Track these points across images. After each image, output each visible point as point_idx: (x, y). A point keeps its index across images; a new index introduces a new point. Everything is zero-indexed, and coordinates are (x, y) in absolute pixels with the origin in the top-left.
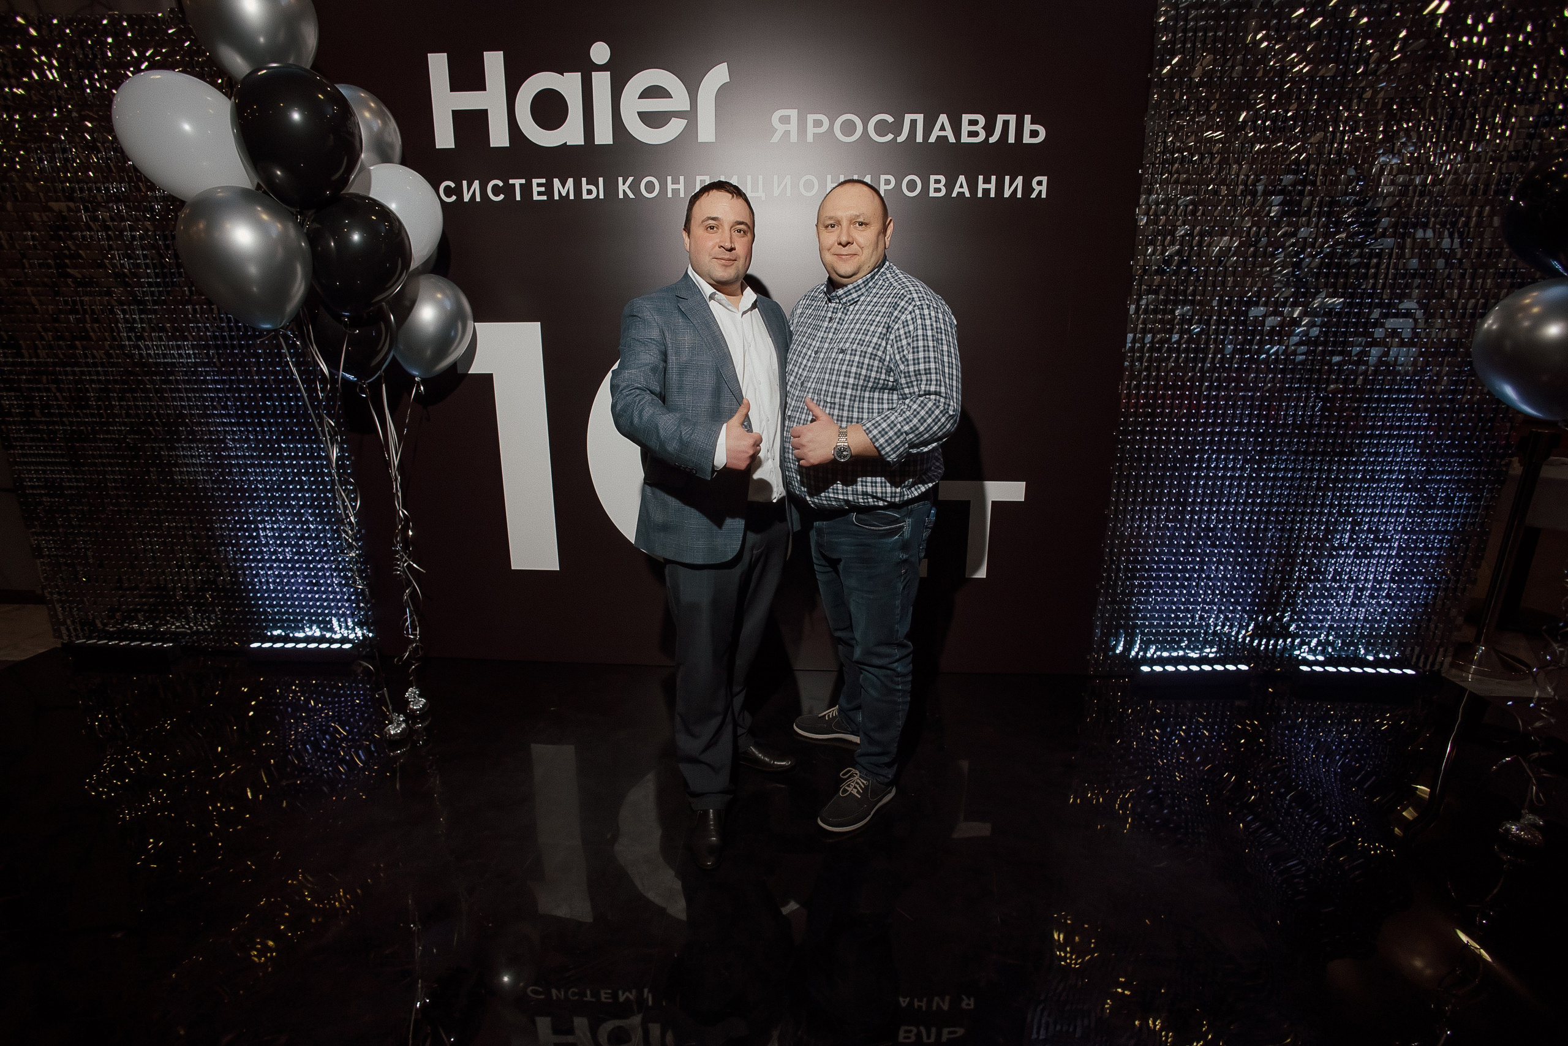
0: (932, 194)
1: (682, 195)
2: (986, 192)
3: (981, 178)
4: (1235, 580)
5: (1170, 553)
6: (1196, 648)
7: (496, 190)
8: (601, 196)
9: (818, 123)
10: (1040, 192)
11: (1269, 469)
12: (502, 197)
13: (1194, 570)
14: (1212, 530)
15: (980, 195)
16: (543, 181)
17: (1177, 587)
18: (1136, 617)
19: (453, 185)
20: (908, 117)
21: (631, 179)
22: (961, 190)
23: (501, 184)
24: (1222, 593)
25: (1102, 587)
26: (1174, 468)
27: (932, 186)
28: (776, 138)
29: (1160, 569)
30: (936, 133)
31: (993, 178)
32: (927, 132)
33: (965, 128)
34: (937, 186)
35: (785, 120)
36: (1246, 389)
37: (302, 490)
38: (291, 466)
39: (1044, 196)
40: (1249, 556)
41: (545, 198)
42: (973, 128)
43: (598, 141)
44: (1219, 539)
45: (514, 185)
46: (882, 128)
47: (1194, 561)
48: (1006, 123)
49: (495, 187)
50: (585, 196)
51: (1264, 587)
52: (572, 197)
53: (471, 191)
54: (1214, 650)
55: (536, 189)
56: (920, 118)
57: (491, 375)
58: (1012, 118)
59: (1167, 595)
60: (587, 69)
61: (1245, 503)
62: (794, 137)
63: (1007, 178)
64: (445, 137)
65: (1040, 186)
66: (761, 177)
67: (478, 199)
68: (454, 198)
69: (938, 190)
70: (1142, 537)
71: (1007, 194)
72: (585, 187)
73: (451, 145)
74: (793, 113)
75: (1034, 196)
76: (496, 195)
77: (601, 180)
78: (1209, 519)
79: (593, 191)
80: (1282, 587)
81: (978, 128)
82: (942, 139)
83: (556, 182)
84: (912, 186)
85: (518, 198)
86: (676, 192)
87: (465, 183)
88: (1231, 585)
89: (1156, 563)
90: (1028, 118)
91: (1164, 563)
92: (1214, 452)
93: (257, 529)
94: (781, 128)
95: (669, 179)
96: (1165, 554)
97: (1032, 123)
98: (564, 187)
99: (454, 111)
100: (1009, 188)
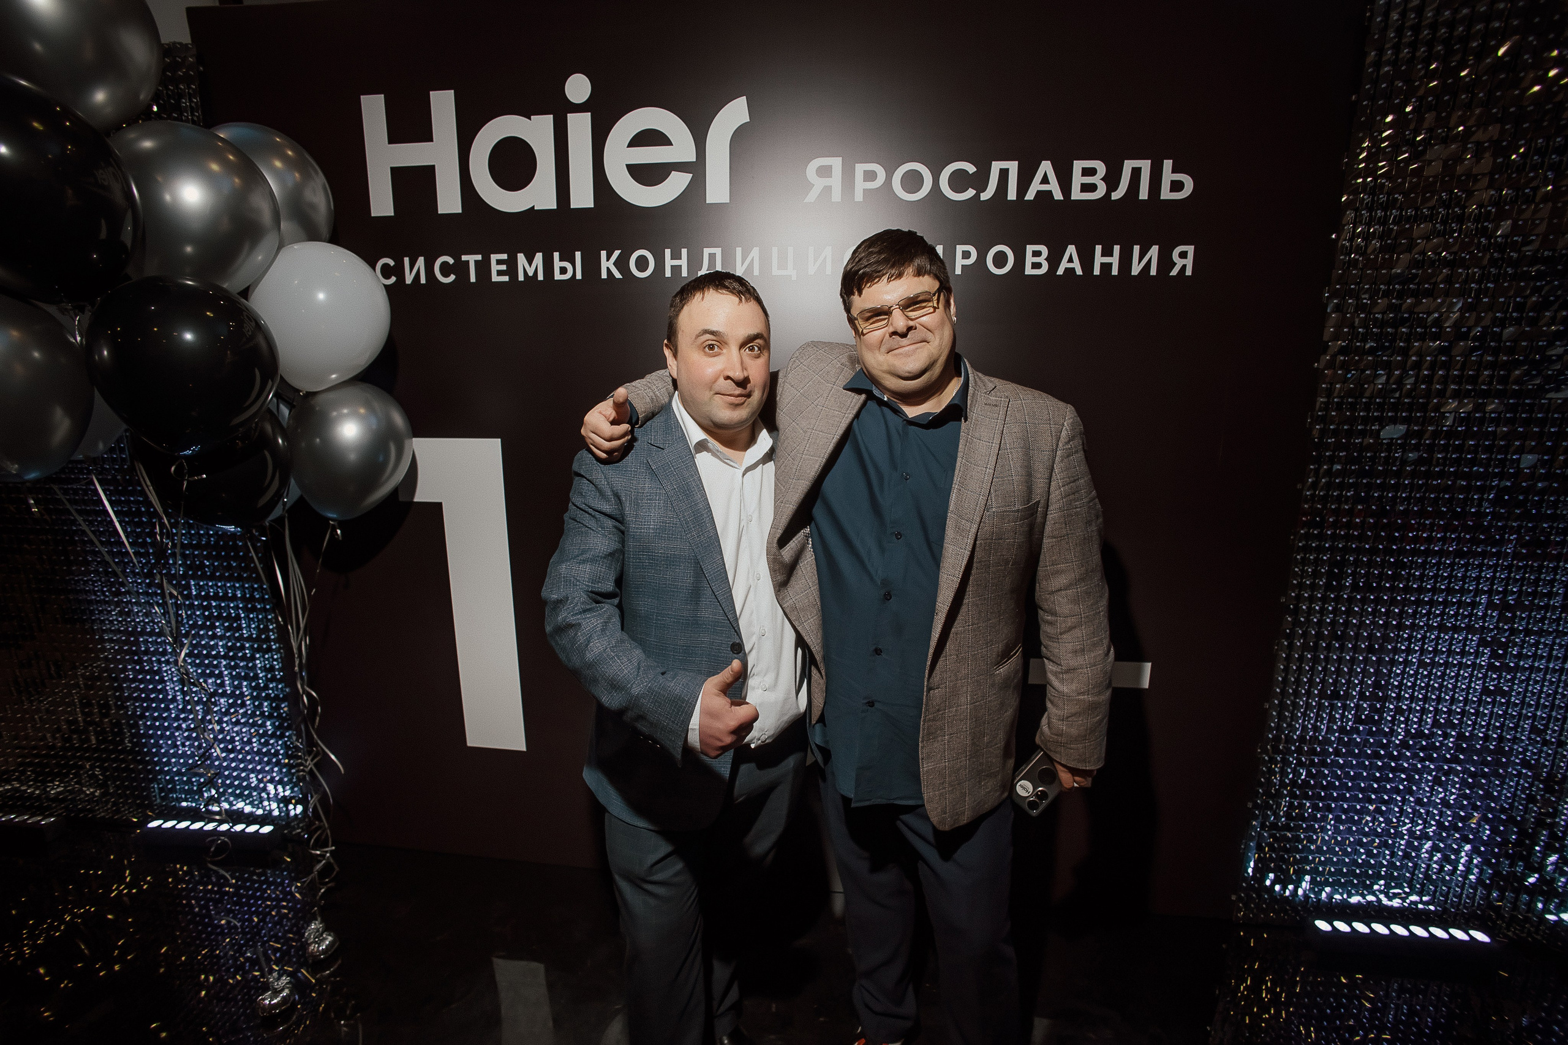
0: (1029, 271)
1: (684, 273)
2: (1106, 267)
3: (1098, 249)
4: (1463, 807)
5: (1361, 765)
6: (1398, 896)
7: (446, 269)
8: (579, 276)
9: (870, 176)
10: (1184, 267)
11: (1520, 656)
12: (452, 277)
13: (1397, 791)
14: (1427, 737)
15: (1097, 271)
16: (504, 256)
17: (1369, 814)
19: (392, 263)
20: (996, 166)
21: (617, 253)
22: (1070, 265)
23: (451, 261)
24: (1440, 825)
25: (1256, 806)
26: (1370, 649)
27: (1030, 259)
28: (812, 196)
29: (1344, 786)
30: (1035, 187)
31: (1117, 249)
32: (1023, 187)
33: (1078, 180)
34: (1036, 260)
35: (825, 171)
36: (1490, 542)
37: (214, 637)
38: (200, 607)
39: (1189, 272)
40: (1485, 775)
41: (506, 279)
42: (1088, 180)
43: (574, 205)
44: (1437, 750)
45: (468, 262)
46: (959, 181)
47: (1396, 779)
48: (1136, 173)
49: (444, 265)
50: (558, 276)
51: (1511, 820)
52: (541, 277)
53: (415, 270)
54: (1425, 899)
55: (495, 268)
56: (1013, 166)
57: (440, 504)
58: (1145, 165)
59: (1355, 823)
60: (561, 109)
61: (1480, 702)
62: (837, 195)
63: (1137, 249)
64: (382, 202)
65: (1184, 258)
66: (790, 250)
67: (423, 281)
68: (394, 279)
69: (1037, 266)
70: (1319, 743)
71: (1136, 270)
72: (558, 264)
73: (390, 212)
74: (836, 163)
75: (1174, 272)
76: (445, 274)
77: (578, 255)
78: (1421, 722)
79: (567, 270)
81: (1096, 180)
82: (1044, 196)
83: (521, 258)
84: (1000, 259)
85: (473, 279)
86: (676, 269)
87: (406, 260)
88: (1455, 816)
90: (1168, 164)
91: (1350, 778)
92: (1431, 628)
93: (162, 681)
94: (819, 183)
95: (668, 252)
96: (1352, 767)
97: (1173, 172)
98: (530, 264)
99: (392, 169)
100: (1139, 262)
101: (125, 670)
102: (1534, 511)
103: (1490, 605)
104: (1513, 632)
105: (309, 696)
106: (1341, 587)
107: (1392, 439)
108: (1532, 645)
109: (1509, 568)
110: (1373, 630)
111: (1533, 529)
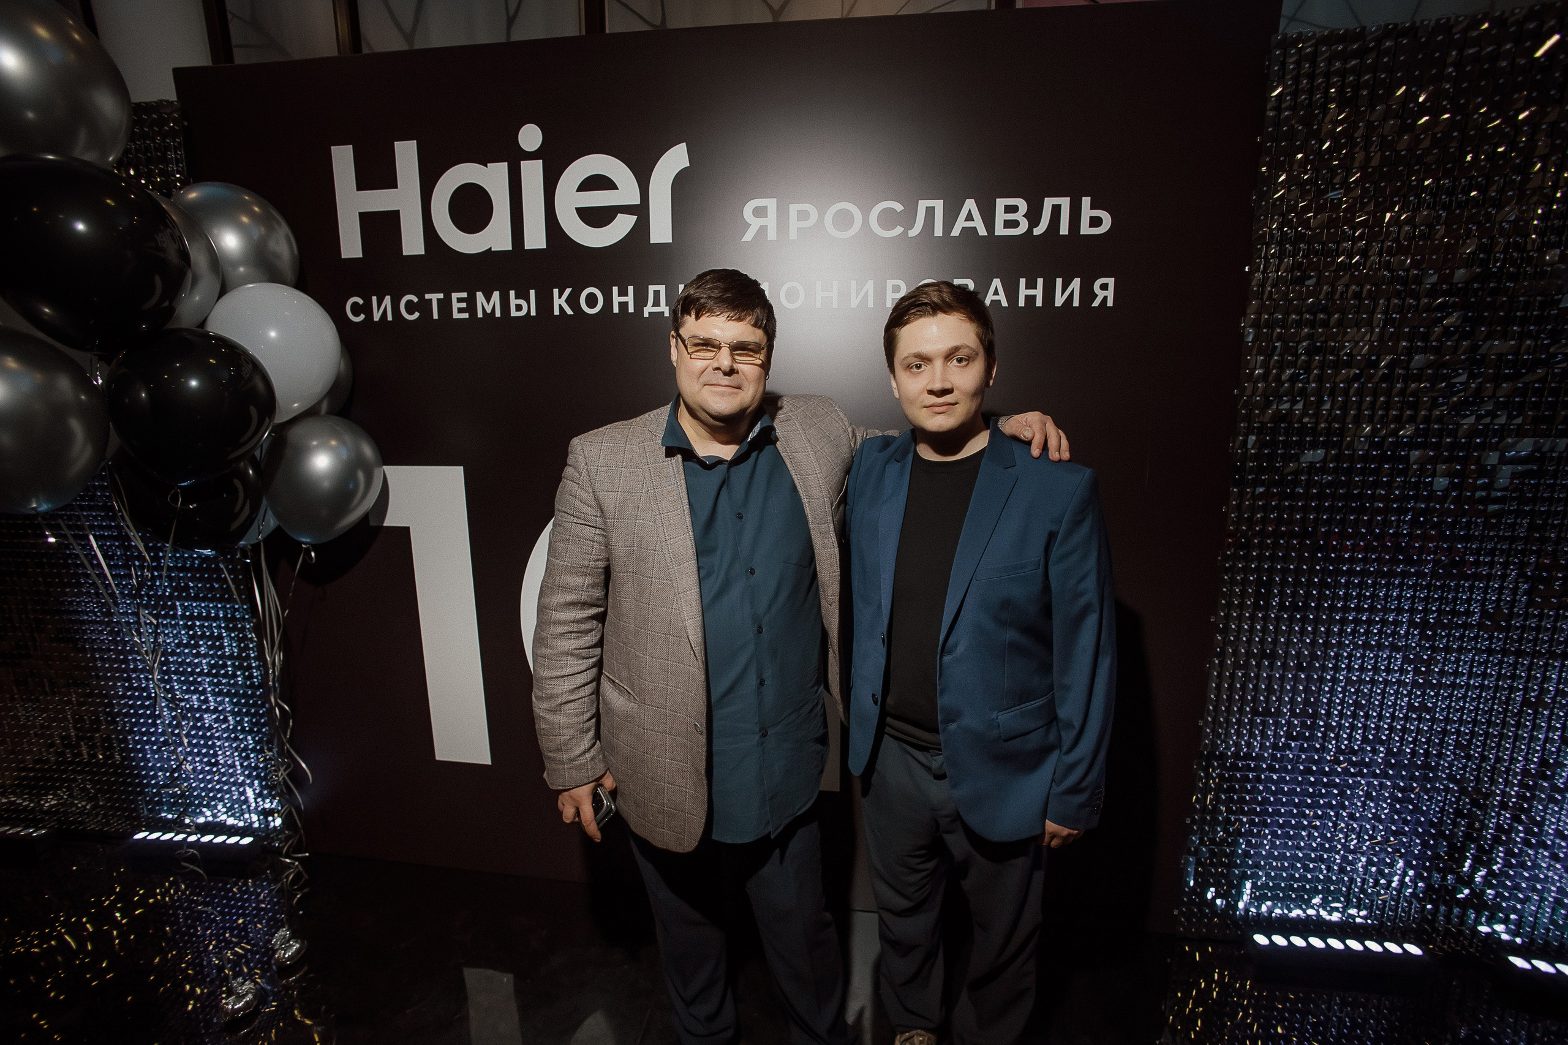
1: (631, 311)
2: (1031, 299)
3: (1023, 281)
4: (1394, 822)
5: (1294, 781)
6: (1337, 909)
7: (411, 307)
8: (533, 313)
9: (803, 215)
10: (1105, 298)
11: (1442, 673)
12: (417, 315)
13: (1332, 807)
15: (1022, 303)
16: (464, 295)
17: (1304, 828)
18: (1244, 864)
19: (361, 302)
20: (923, 205)
21: (568, 291)
22: (996, 298)
23: (415, 299)
24: (1372, 838)
25: (1194, 822)
26: (1299, 667)
28: (748, 237)
29: (1278, 802)
30: (961, 223)
31: (1040, 281)
32: (949, 223)
33: (1001, 217)
35: (760, 212)
36: (1409, 561)
38: (185, 626)
39: (1110, 303)
40: (1413, 789)
41: (466, 316)
42: (1011, 217)
43: (529, 245)
44: (1367, 765)
45: (430, 301)
46: (888, 219)
47: (1329, 794)
48: (1056, 209)
49: (409, 302)
50: (514, 313)
51: (1441, 834)
52: (498, 314)
53: (382, 308)
54: (1363, 913)
55: (456, 305)
56: (939, 205)
57: (408, 529)
58: (1065, 202)
59: (1291, 838)
60: (515, 157)
61: (1406, 718)
62: (773, 235)
63: (1059, 282)
64: (351, 246)
65: (1105, 290)
67: (390, 318)
68: (362, 317)
70: (1253, 759)
71: (1059, 301)
72: (514, 301)
73: (359, 254)
74: (771, 204)
75: (1096, 304)
76: (410, 313)
77: (532, 292)
78: (1350, 738)
79: (524, 307)
80: (1468, 837)
81: (1018, 216)
82: (969, 232)
83: (480, 296)
85: (436, 316)
86: (623, 306)
87: (374, 299)
88: (1387, 829)
89: (1274, 794)
90: (1086, 201)
91: (1284, 794)
92: (1357, 647)
94: (755, 223)
95: (615, 289)
96: (1286, 782)
97: (1092, 208)
98: (488, 303)
99: (361, 214)
100: (1062, 294)
101: (114, 687)
102: (1448, 533)
103: (1412, 623)
104: (1434, 649)
105: (282, 709)
106: (1268, 607)
107: (1311, 463)
108: (1454, 663)
109: (1428, 587)
110: (1300, 648)
111: (1449, 549)
